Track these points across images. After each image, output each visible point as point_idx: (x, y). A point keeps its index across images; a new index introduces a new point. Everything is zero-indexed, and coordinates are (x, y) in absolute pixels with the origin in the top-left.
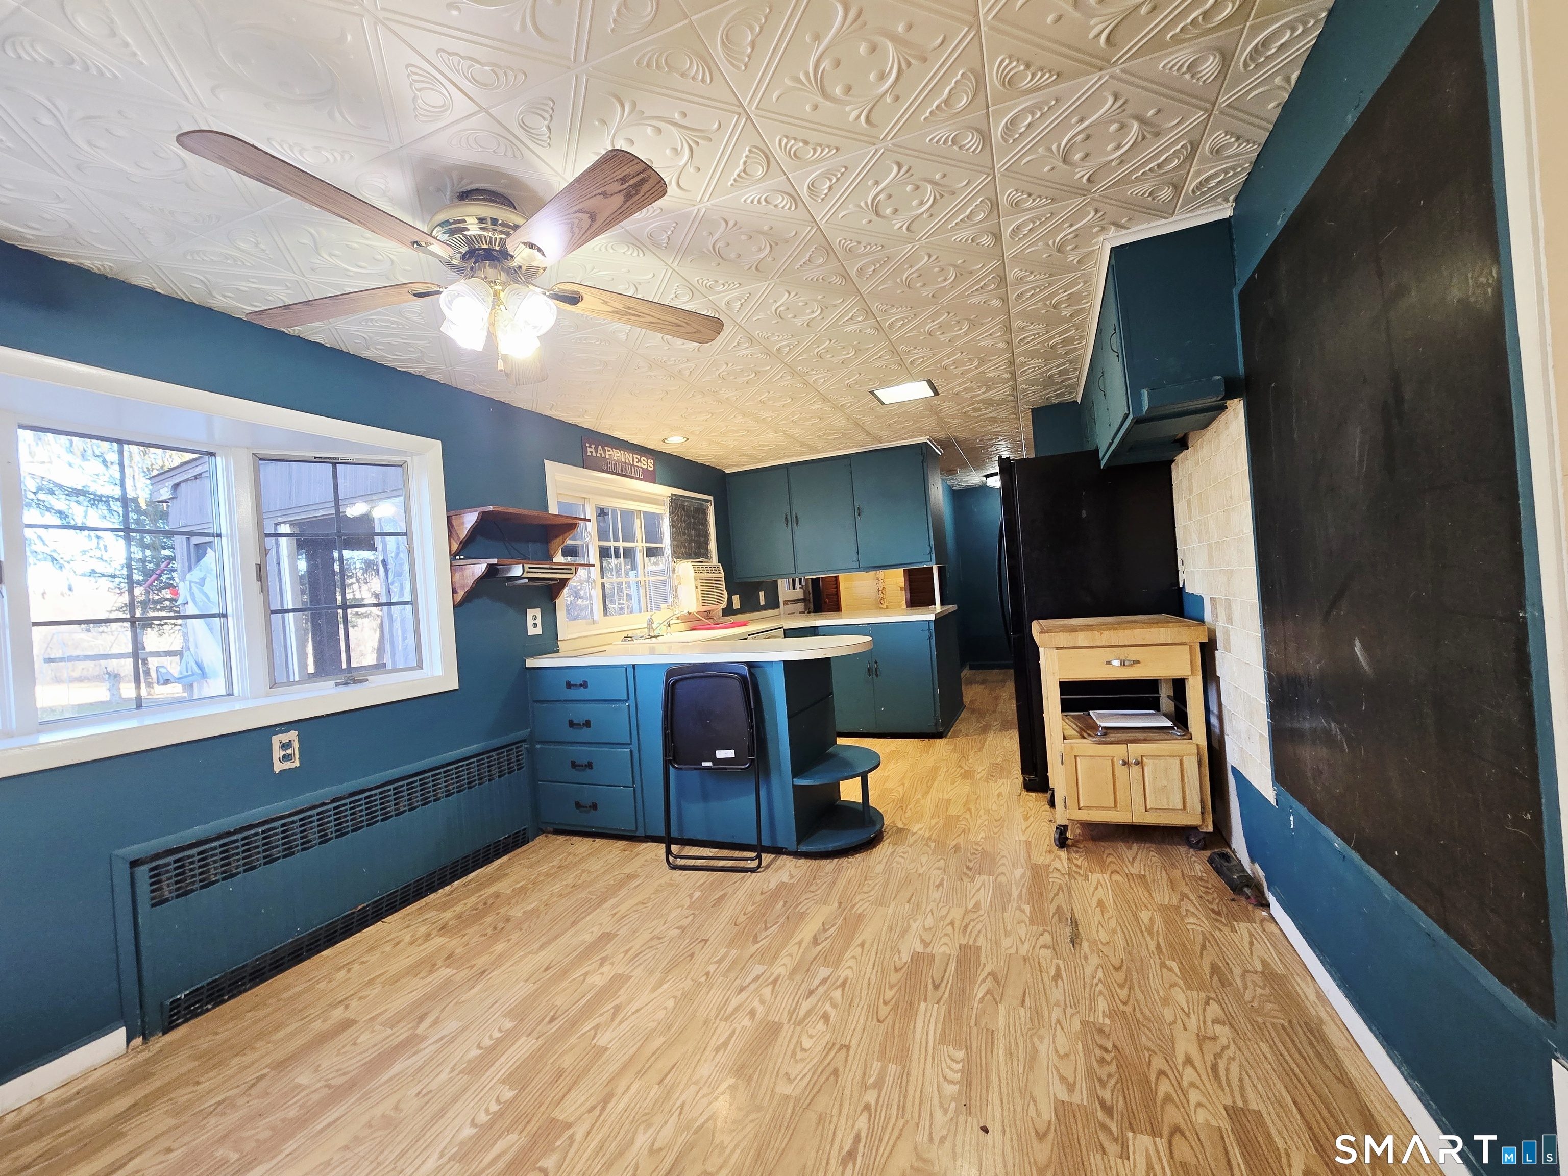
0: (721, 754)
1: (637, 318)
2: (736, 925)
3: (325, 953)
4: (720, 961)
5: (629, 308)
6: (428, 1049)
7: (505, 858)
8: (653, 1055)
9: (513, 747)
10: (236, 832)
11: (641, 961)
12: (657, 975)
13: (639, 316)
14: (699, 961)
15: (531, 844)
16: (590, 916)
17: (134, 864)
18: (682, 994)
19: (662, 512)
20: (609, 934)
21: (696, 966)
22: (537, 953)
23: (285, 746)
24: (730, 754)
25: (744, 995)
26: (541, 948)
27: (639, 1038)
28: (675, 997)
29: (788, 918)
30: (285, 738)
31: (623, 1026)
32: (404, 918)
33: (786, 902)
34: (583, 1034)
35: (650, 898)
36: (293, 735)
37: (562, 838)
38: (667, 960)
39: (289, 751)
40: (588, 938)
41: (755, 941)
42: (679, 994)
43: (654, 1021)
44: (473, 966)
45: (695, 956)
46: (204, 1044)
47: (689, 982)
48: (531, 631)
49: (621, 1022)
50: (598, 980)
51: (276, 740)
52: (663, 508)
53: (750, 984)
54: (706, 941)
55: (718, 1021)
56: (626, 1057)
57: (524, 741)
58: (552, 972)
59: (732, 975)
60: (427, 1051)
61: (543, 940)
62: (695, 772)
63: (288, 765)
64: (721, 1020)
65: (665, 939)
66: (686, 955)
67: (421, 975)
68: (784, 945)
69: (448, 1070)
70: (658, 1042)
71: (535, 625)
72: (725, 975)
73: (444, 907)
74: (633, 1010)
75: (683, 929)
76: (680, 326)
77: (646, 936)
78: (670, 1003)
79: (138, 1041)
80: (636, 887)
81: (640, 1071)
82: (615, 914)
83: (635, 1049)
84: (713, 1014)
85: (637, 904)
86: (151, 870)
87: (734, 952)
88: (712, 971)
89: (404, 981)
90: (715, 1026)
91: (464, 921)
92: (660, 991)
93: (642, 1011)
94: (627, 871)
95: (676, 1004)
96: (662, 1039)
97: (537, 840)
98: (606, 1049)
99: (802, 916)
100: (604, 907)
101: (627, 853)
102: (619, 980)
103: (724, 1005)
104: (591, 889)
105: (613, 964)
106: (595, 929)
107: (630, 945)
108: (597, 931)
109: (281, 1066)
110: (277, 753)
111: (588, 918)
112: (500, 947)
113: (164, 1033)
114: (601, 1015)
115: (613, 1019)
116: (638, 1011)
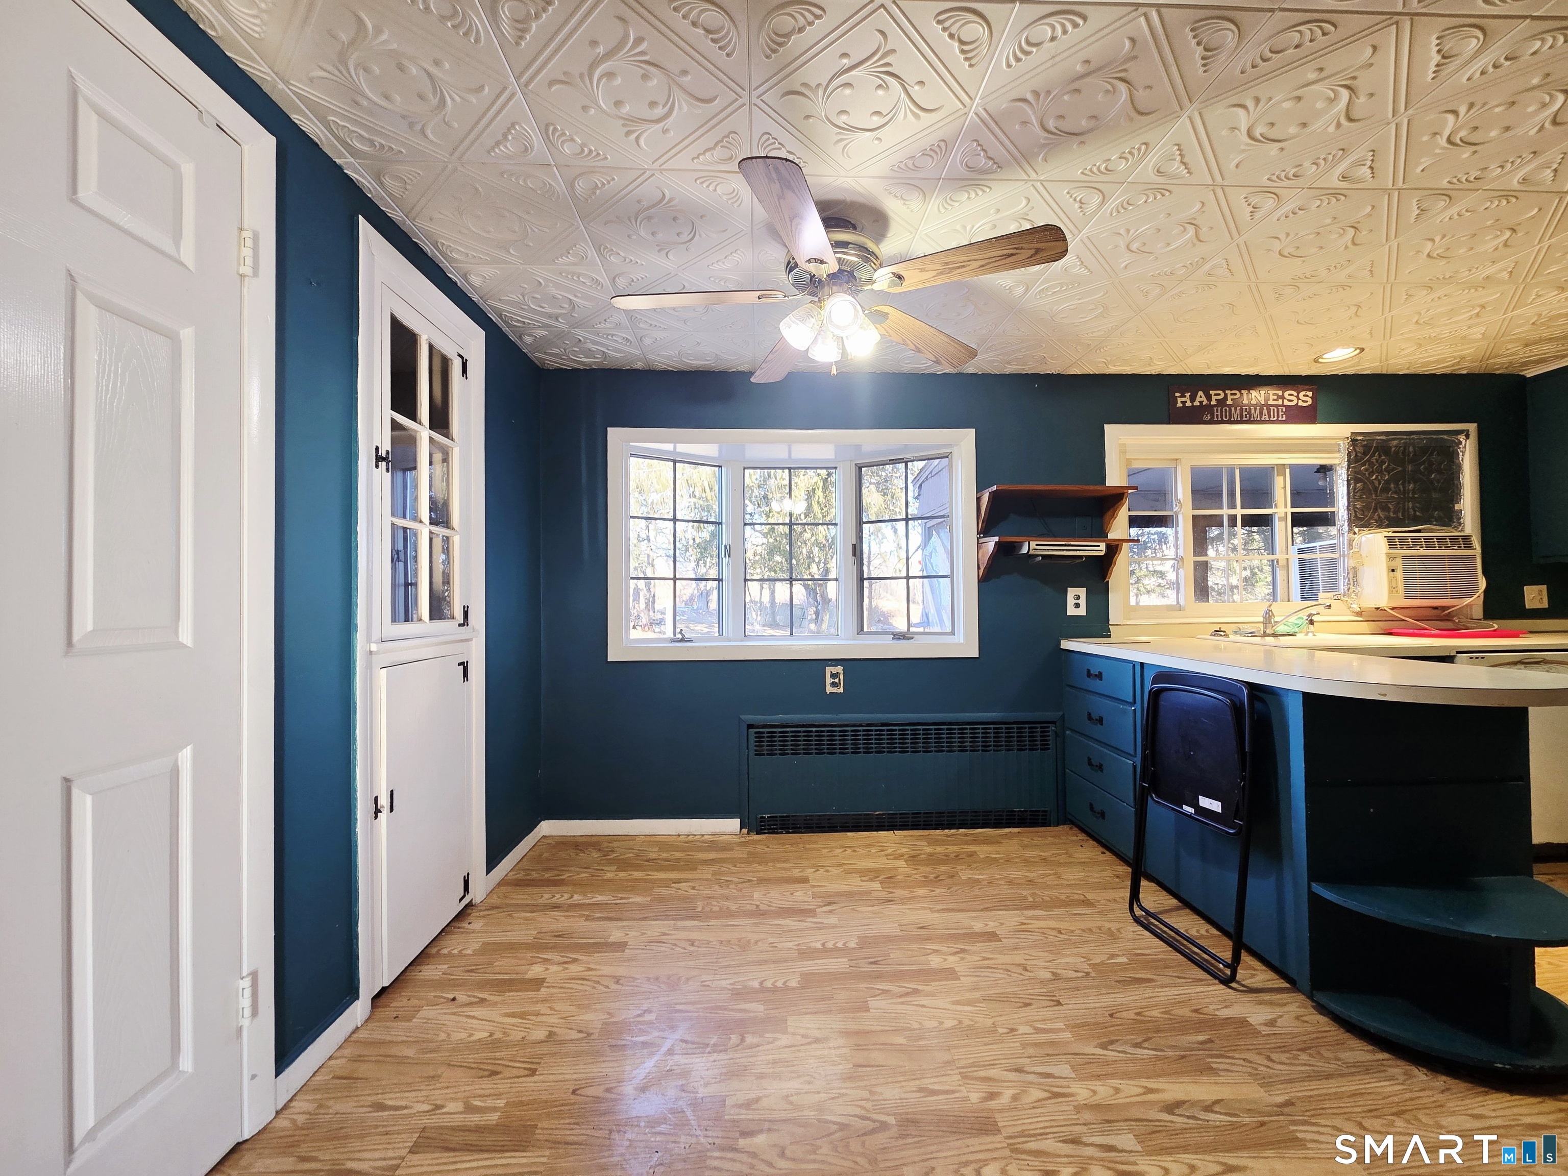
0: (1205, 802)
1: (964, 269)
2: (1111, 1015)
3: (849, 834)
4: (1039, 1031)
5: (947, 264)
6: (809, 922)
7: (1016, 830)
8: (883, 1044)
9: (1038, 725)
10: (804, 726)
11: (983, 974)
12: (977, 995)
13: (963, 266)
14: (1025, 1015)
15: (1051, 828)
16: (1005, 912)
17: (750, 726)
18: (968, 1026)
19: (1336, 462)
20: (997, 935)
21: (1016, 1016)
22: (932, 912)
23: (834, 676)
24: (1215, 806)
25: (1012, 1076)
26: (939, 911)
27: (894, 1024)
28: (960, 1022)
29: (1183, 1057)
30: (835, 670)
31: (900, 1007)
32: (905, 836)
33: (1210, 1041)
34: (873, 988)
35: (1072, 931)
36: (839, 669)
37: (1082, 836)
38: (1002, 991)
39: (836, 680)
40: (978, 926)
41: (1104, 1046)
42: (966, 1022)
43: (920, 1023)
44: (892, 893)
45: (1029, 1007)
46: (760, 848)
47: (989, 1022)
48: (1071, 611)
49: (902, 1003)
50: (935, 962)
51: (829, 670)
52: (1337, 455)
53: (1033, 1073)
54: (1059, 1003)
55: (957, 1072)
56: (867, 1028)
57: (1054, 723)
58: (922, 932)
59: (1031, 1051)
60: (806, 924)
61: (951, 906)
62: (1172, 813)
63: (835, 690)
64: (960, 1073)
65: (1029, 974)
66: (1022, 1000)
67: (863, 879)
68: (1127, 1076)
69: (796, 943)
70: (900, 1040)
71: (1077, 606)
72: (1024, 1045)
73: (932, 842)
74: (921, 1003)
75: (1056, 977)
76: (1012, 255)
77: (1019, 959)
78: (949, 1024)
79: (745, 831)
80: (1075, 914)
81: (859, 1045)
82: (1025, 924)
83: (880, 1028)
84: (963, 1063)
85: (1054, 929)
86: (756, 733)
87: (1068, 1035)
88: (1020, 1032)
89: (854, 875)
90: (949, 1072)
91: (932, 860)
92: (959, 1008)
93: (925, 1009)
94: (1090, 896)
95: (953, 1028)
96: (904, 1041)
97: (1060, 828)
98: (867, 1010)
99: (1210, 1070)
100: (1025, 912)
101: (1117, 880)
102: (950, 974)
103: (984, 1066)
104: (1038, 892)
105: (963, 959)
106: (992, 924)
107: (996, 956)
108: (992, 926)
109: (762, 881)
110: (829, 680)
111: (1000, 913)
112: (921, 892)
113: (757, 834)
114: (900, 987)
115: (901, 996)
116: (923, 1006)
